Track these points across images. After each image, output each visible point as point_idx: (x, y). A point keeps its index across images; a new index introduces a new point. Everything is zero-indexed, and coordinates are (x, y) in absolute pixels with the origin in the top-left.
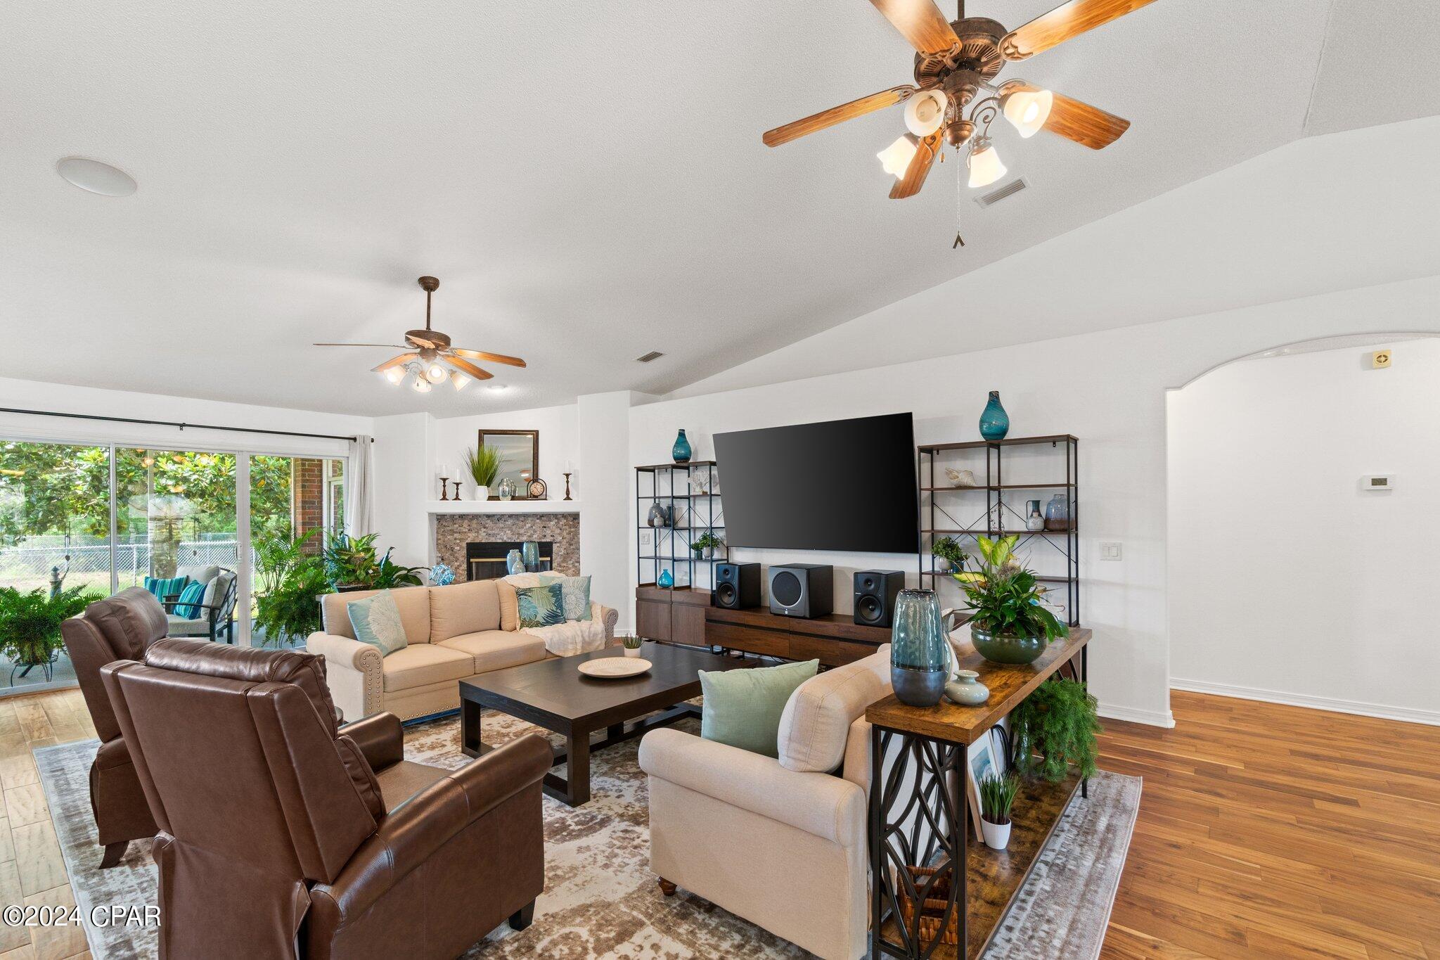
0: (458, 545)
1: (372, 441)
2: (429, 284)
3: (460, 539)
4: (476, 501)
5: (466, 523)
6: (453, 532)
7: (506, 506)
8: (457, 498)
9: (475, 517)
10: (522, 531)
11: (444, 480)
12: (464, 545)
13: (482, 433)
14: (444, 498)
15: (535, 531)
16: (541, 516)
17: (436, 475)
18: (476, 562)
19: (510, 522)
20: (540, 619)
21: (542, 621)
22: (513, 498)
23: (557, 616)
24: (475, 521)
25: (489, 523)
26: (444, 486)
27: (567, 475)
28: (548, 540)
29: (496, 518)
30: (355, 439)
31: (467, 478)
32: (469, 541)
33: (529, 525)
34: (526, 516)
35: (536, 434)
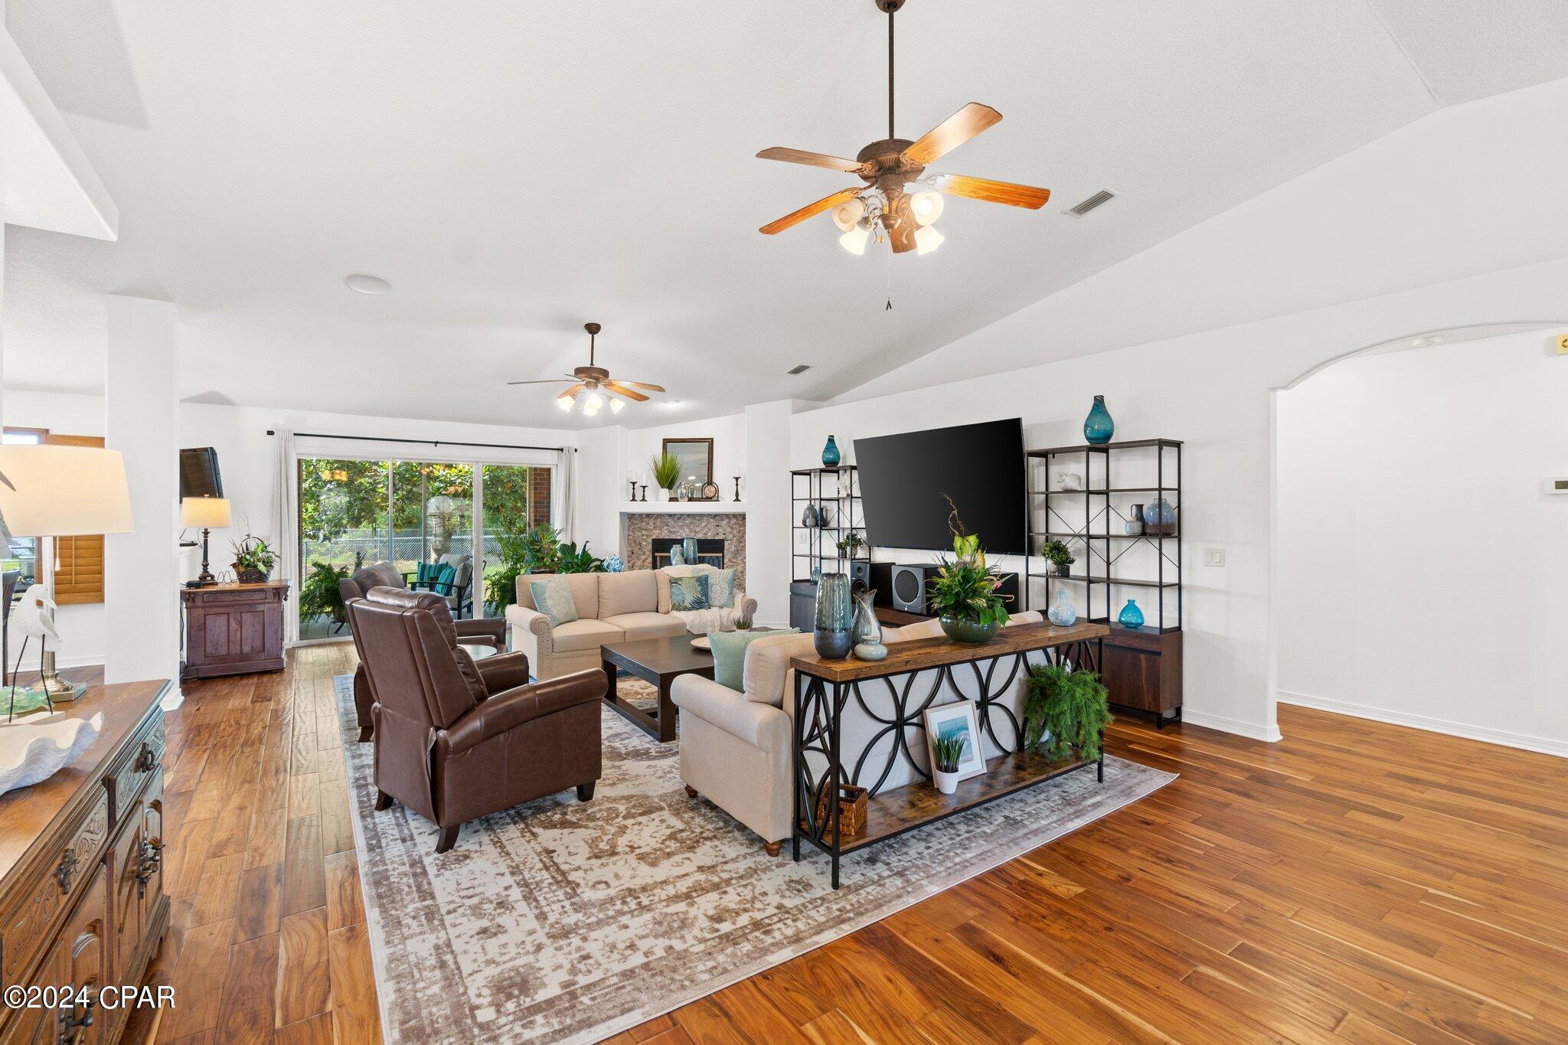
0: (645, 541)
1: (576, 450)
2: (593, 329)
3: (647, 536)
4: (659, 502)
5: (651, 522)
6: (641, 529)
7: (684, 507)
8: (644, 500)
9: (659, 516)
10: (698, 529)
11: (634, 483)
12: (650, 541)
13: (666, 441)
14: (634, 500)
15: (709, 530)
16: (715, 516)
17: (628, 479)
18: (661, 557)
19: (688, 521)
20: (687, 604)
21: (689, 606)
22: (690, 500)
23: (702, 602)
24: (659, 520)
25: (671, 522)
26: (634, 489)
27: (737, 479)
28: (720, 537)
29: (676, 517)
30: (562, 450)
31: (652, 481)
32: (654, 537)
33: (704, 524)
34: (702, 516)
35: (710, 442)
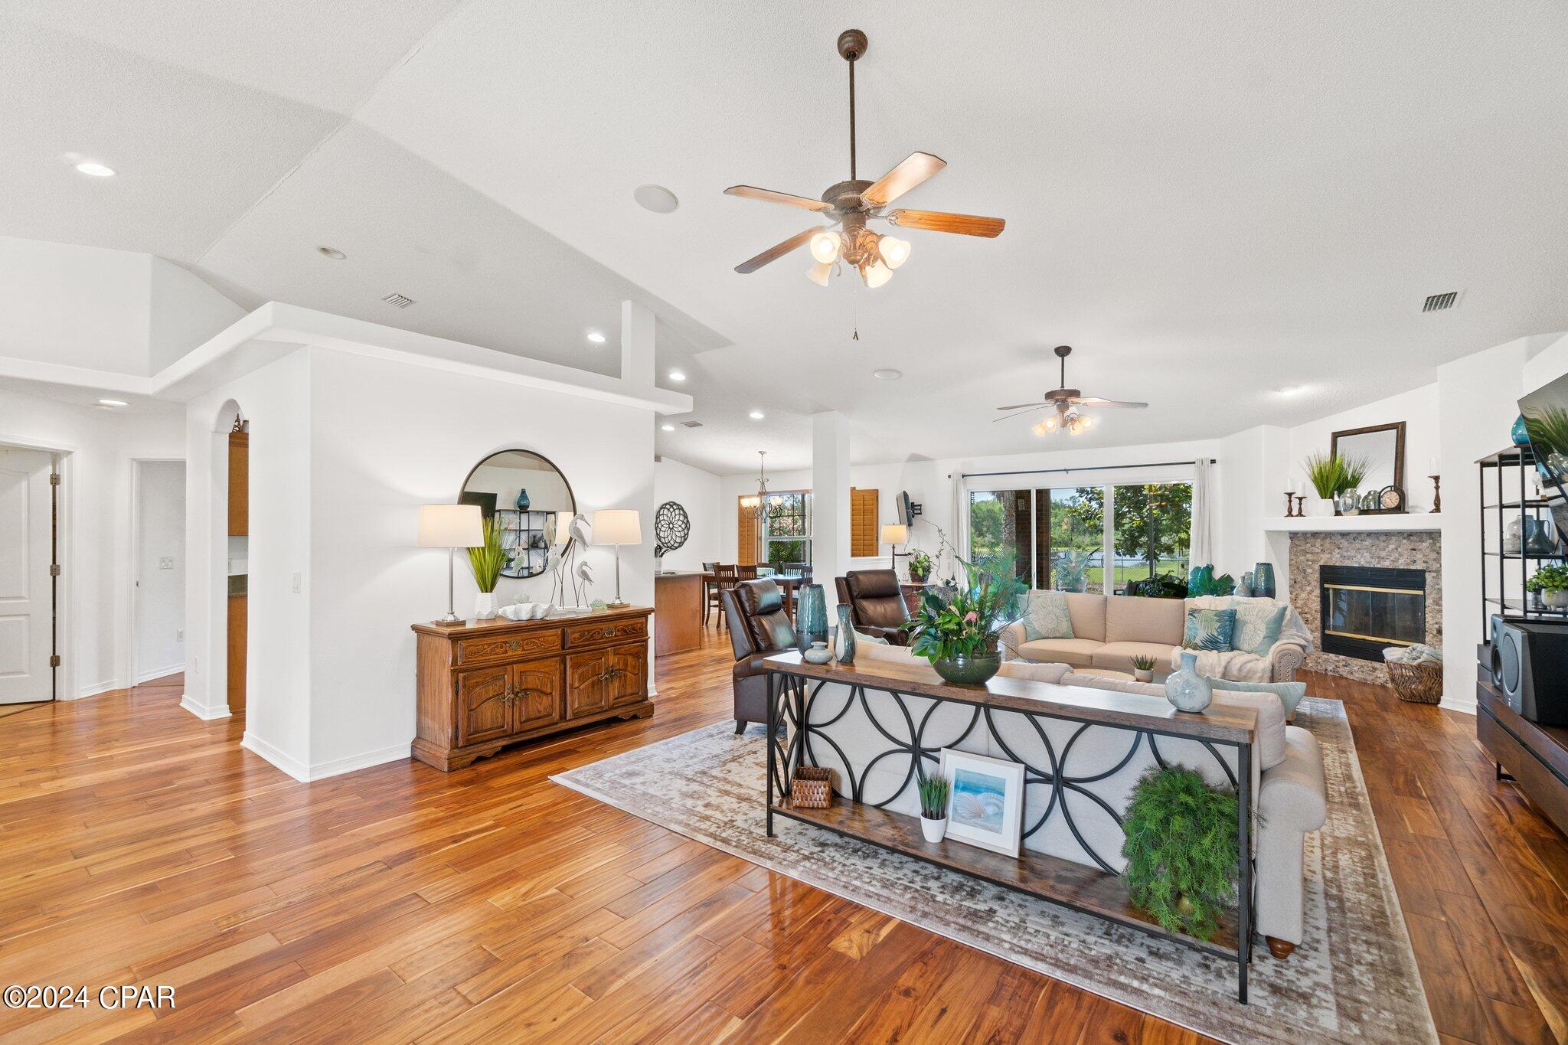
0: (1310, 567)
1: (1213, 462)
3: (1313, 561)
4: (1320, 516)
5: (1318, 542)
6: (1305, 552)
7: (1354, 522)
8: (1300, 514)
9: (1328, 535)
10: (1383, 554)
11: (1290, 495)
12: (1317, 567)
13: (1336, 436)
14: (1290, 514)
15: (1401, 555)
16: (1410, 535)
17: (1280, 490)
18: (1334, 589)
19: (1368, 542)
21: (1200, 644)
22: (1363, 512)
24: (1328, 541)
25: (1344, 543)
26: (1289, 501)
27: (1437, 479)
28: (1419, 566)
29: (1352, 536)
30: (1195, 463)
31: (1312, 492)
32: (1322, 563)
33: (1392, 547)
34: (1388, 535)
35: (1400, 428)
